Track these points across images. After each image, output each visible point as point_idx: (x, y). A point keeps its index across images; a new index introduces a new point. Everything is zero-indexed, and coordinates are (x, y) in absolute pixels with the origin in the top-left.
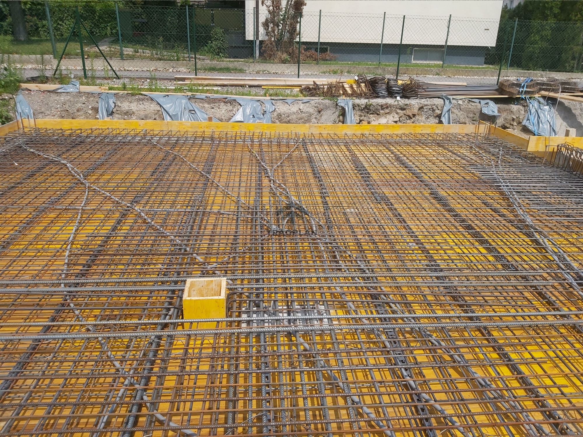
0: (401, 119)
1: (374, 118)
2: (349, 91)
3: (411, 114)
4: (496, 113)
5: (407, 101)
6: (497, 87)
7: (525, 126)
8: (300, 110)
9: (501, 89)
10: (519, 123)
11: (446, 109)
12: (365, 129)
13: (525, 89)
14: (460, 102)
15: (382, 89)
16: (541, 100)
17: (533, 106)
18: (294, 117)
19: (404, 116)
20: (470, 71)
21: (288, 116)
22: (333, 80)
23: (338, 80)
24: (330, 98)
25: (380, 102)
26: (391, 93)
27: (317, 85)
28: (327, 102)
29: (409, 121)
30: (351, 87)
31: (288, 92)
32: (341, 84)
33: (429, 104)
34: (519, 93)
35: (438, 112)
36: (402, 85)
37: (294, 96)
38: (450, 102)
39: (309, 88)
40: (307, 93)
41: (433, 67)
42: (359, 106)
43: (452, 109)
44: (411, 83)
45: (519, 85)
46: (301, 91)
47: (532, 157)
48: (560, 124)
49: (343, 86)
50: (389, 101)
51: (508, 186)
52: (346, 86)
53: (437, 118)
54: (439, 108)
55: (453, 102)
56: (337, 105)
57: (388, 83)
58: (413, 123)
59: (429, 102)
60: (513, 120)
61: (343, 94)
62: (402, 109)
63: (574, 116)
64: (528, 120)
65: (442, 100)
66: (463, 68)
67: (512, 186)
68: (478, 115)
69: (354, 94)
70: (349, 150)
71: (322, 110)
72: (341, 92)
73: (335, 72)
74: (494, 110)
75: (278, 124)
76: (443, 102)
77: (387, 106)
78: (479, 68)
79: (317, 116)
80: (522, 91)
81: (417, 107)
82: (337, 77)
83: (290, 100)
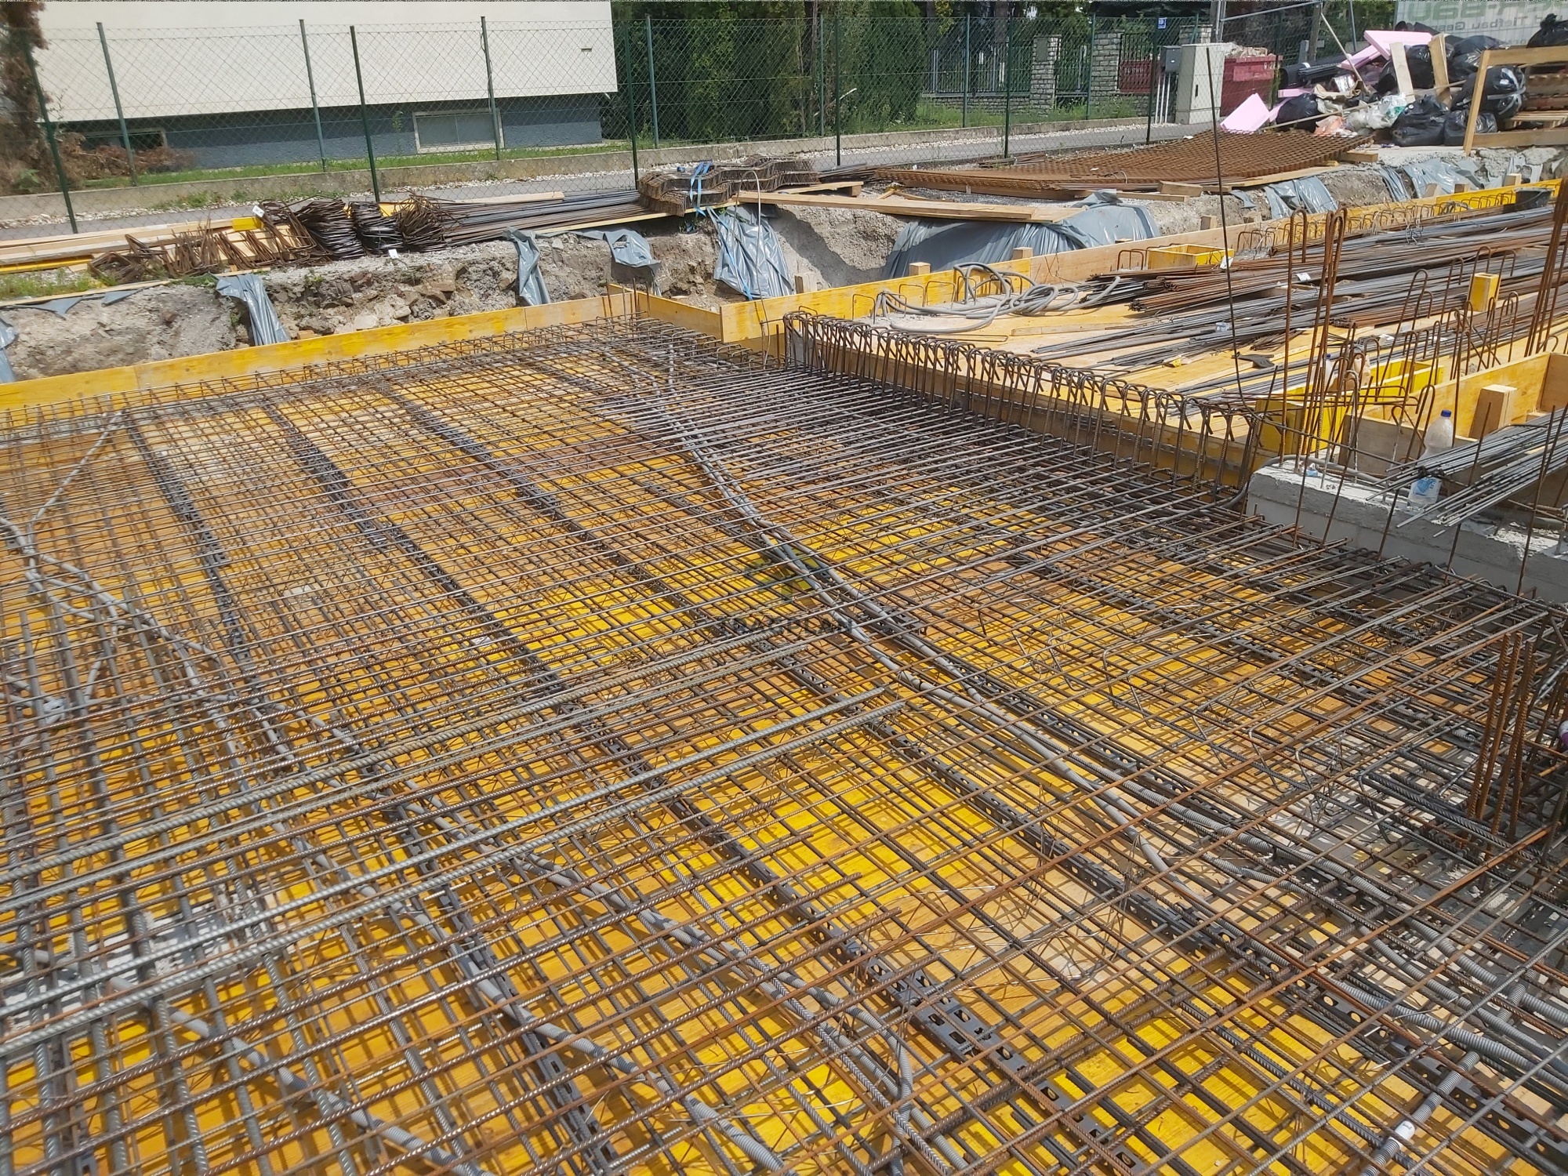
0: (415, 308)
1: (341, 318)
2: (247, 251)
3: (438, 292)
4: (650, 260)
5: (419, 259)
6: (636, 196)
7: (721, 281)
8: (103, 326)
9: (646, 196)
10: (708, 276)
11: (525, 266)
12: (315, 352)
13: (700, 192)
14: (558, 243)
15: (340, 233)
16: (743, 212)
17: (727, 228)
18: (89, 349)
19: (421, 299)
20: (570, 160)
21: (69, 352)
22: (190, 224)
23: (203, 224)
24: (189, 278)
25: (345, 269)
26: (371, 245)
27: (142, 246)
28: (184, 290)
29: (438, 311)
30: (250, 239)
31: (52, 278)
32: (216, 234)
33: (479, 259)
34: (689, 202)
35: (509, 276)
36: (395, 215)
37: (73, 289)
38: (532, 246)
39: (117, 258)
40: (115, 274)
41: (474, 158)
42: (285, 289)
43: (540, 263)
44: (418, 208)
45: (684, 183)
46: (94, 271)
47: (740, 356)
48: (796, 263)
49: (224, 241)
50: (370, 264)
51: (695, 437)
52: (233, 237)
53: (511, 292)
54: (509, 265)
55: (540, 244)
56: (217, 295)
57: (353, 215)
58: (451, 315)
59: (477, 254)
60: (692, 270)
61: (231, 262)
62: (413, 282)
63: (820, 239)
64: (725, 265)
65: (511, 245)
66: (553, 153)
67: (705, 435)
68: (608, 269)
69: (263, 259)
70: (279, 420)
71: (174, 316)
72: (223, 257)
73: (197, 203)
74: (643, 253)
75: (41, 379)
76: (514, 250)
77: (366, 281)
78: (592, 150)
79: (165, 337)
80: (695, 197)
81: (449, 269)
82: (199, 215)
83: (60, 302)
